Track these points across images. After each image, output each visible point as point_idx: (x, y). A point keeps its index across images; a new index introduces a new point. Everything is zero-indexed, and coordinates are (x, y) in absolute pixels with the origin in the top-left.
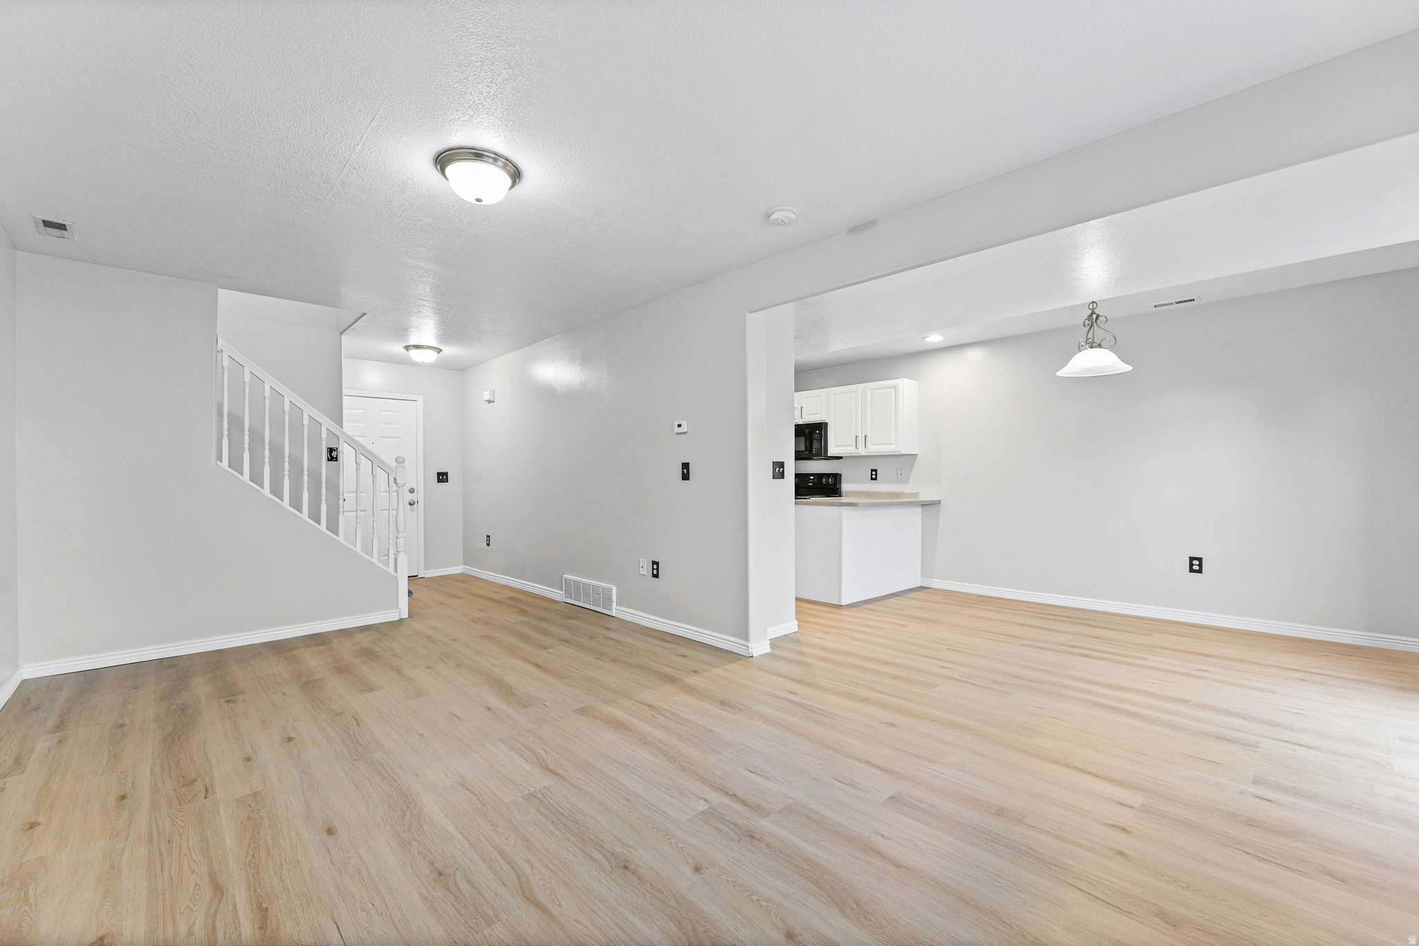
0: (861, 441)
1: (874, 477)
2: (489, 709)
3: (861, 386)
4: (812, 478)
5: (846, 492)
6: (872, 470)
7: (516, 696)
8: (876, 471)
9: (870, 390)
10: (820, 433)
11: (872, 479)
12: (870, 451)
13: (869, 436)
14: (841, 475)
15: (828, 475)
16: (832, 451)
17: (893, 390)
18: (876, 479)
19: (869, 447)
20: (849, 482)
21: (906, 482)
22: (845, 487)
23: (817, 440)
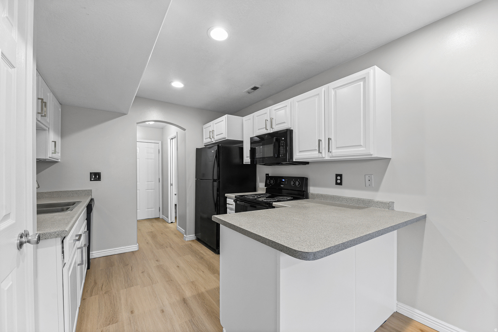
0: (324, 145)
1: (339, 181)
3: (323, 88)
4: (283, 180)
5: (312, 194)
6: (337, 175)
8: (341, 176)
9: (334, 89)
10: (286, 140)
11: (337, 183)
12: (334, 154)
13: (333, 139)
14: (307, 178)
15: (296, 178)
16: (297, 156)
17: (362, 83)
18: (341, 184)
19: (333, 151)
20: (315, 185)
21: (376, 189)
22: (312, 190)
23: (283, 146)
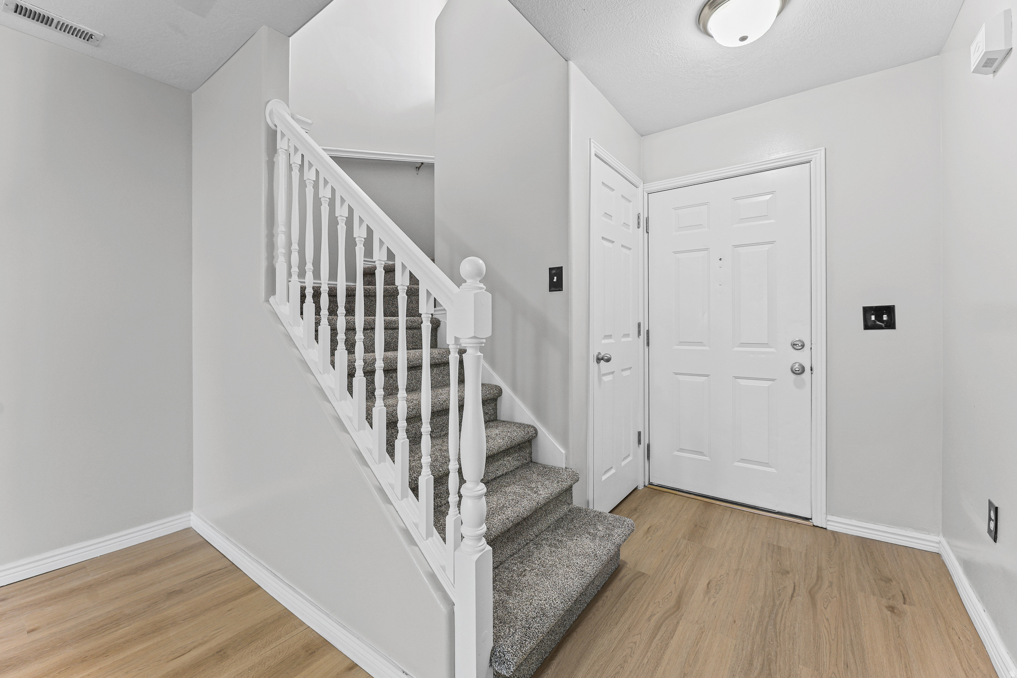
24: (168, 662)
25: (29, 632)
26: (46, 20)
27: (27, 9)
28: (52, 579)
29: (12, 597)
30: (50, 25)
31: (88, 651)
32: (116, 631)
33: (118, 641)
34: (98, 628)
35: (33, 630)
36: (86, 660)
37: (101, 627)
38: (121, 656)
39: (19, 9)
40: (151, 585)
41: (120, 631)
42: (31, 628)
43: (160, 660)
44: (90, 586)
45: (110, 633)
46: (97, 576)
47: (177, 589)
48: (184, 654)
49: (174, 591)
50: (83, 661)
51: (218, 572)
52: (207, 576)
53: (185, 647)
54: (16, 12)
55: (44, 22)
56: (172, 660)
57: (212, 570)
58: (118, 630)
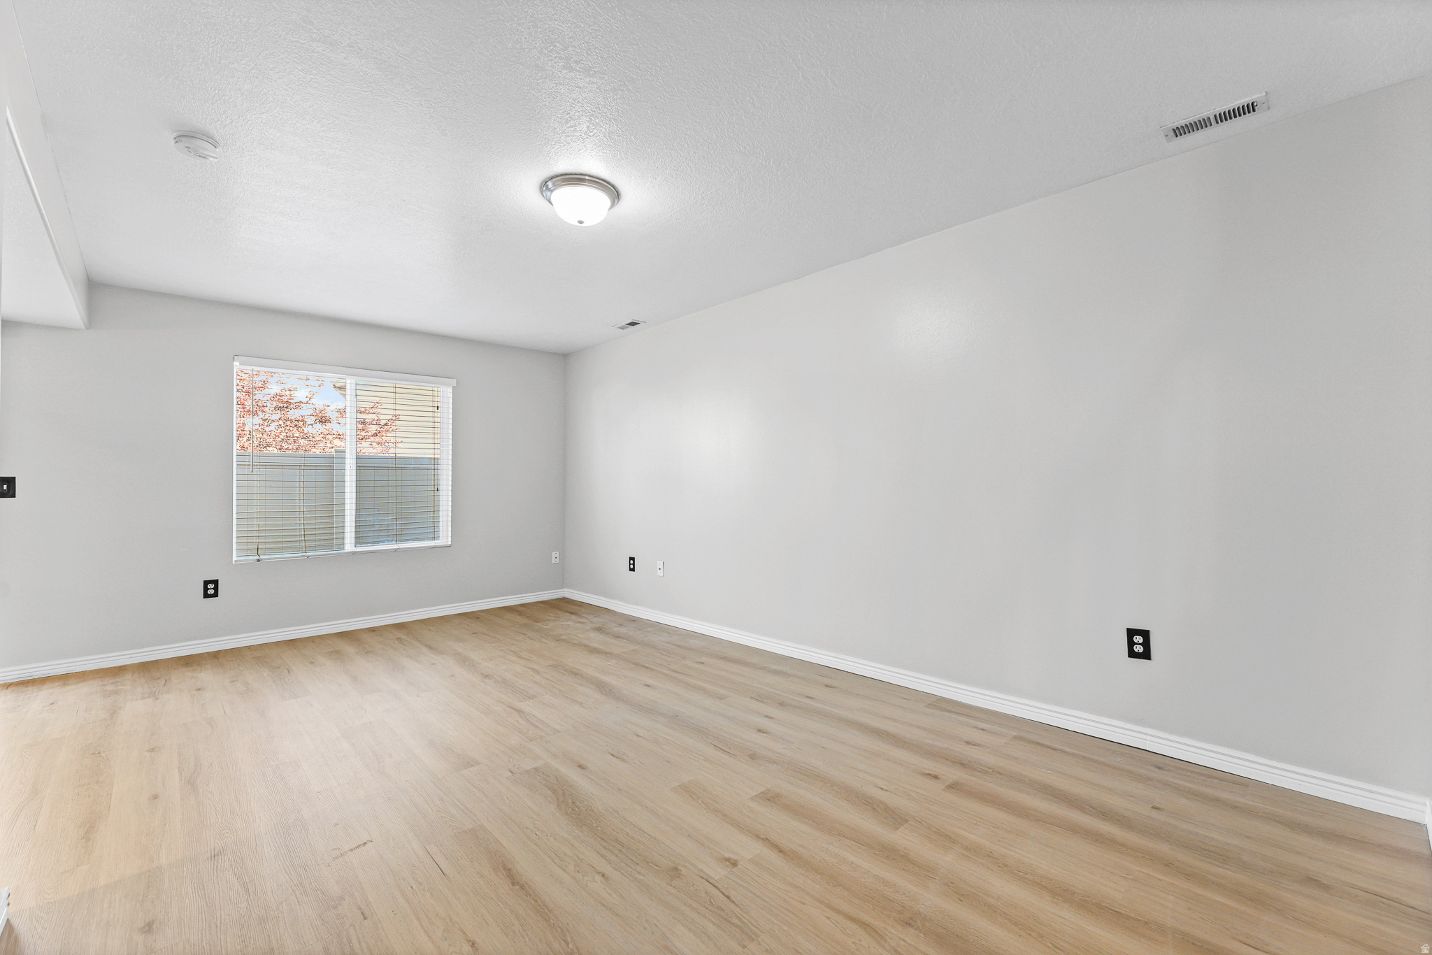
2: (581, 767)
7: (549, 789)
24: (1234, 939)
25: (1153, 807)
26: (1203, 124)
27: (1182, 127)
28: (1209, 777)
29: (1168, 770)
30: (1211, 125)
31: (1178, 861)
32: (1217, 866)
33: (1210, 876)
34: (1205, 850)
35: (1157, 808)
36: (1169, 866)
37: (1209, 851)
38: (1199, 891)
39: (1179, 132)
40: (1298, 853)
41: (1221, 869)
42: (1159, 806)
43: (1228, 930)
44: (1236, 807)
45: (1211, 863)
46: (1251, 803)
47: (1324, 881)
48: (1258, 949)
49: (1317, 880)
50: (1166, 865)
51: (1409, 909)
52: (1381, 899)
53: (1267, 945)
54: (1177, 136)
55: (1213, 123)
56: (1241, 942)
57: (1397, 898)
58: (1220, 867)
